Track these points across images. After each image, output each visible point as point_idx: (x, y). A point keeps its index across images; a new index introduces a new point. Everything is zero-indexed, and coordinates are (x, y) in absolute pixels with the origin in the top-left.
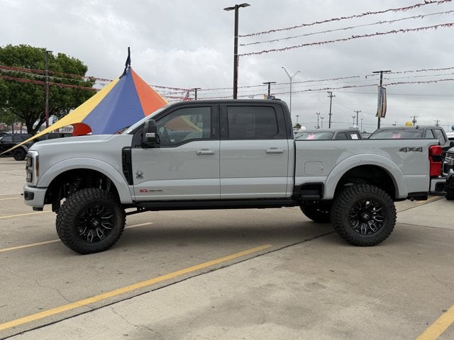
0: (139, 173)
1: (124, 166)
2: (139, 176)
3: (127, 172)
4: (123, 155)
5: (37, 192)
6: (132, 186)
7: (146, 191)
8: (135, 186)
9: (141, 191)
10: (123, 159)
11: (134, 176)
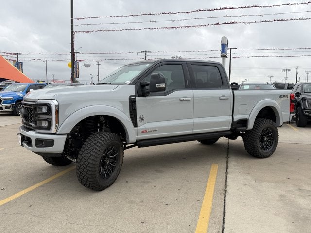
0: (142, 117)
1: (131, 112)
2: (142, 120)
3: (133, 116)
4: (130, 102)
5: (57, 138)
6: (136, 128)
7: (146, 131)
8: (138, 128)
9: (143, 132)
10: (130, 106)
11: (138, 119)
